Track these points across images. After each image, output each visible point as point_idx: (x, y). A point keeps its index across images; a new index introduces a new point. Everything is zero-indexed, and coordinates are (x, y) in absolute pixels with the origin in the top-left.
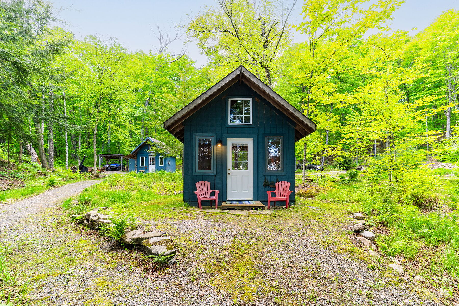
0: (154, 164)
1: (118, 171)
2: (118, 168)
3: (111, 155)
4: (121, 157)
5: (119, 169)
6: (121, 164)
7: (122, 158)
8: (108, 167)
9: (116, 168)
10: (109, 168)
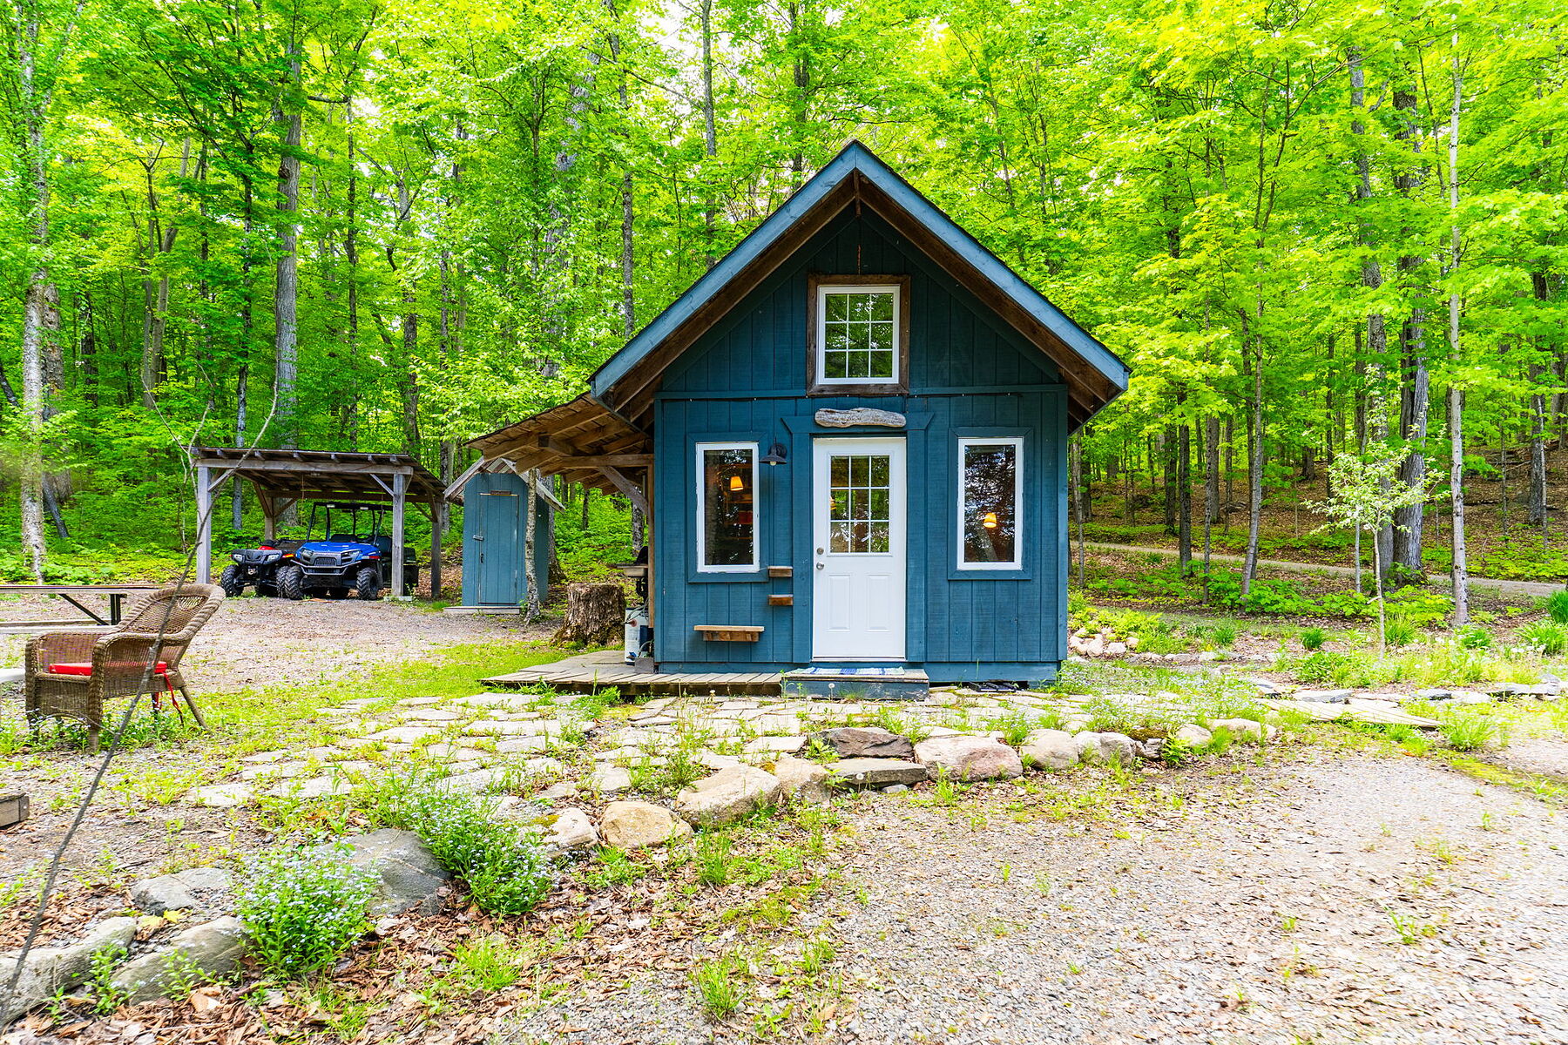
0: (884, 548)
1: (365, 596)
2: (363, 576)
3: (308, 459)
4: (389, 480)
5: (373, 581)
6: (387, 539)
7: (399, 488)
8: (283, 562)
9: (352, 573)
10: (286, 576)
